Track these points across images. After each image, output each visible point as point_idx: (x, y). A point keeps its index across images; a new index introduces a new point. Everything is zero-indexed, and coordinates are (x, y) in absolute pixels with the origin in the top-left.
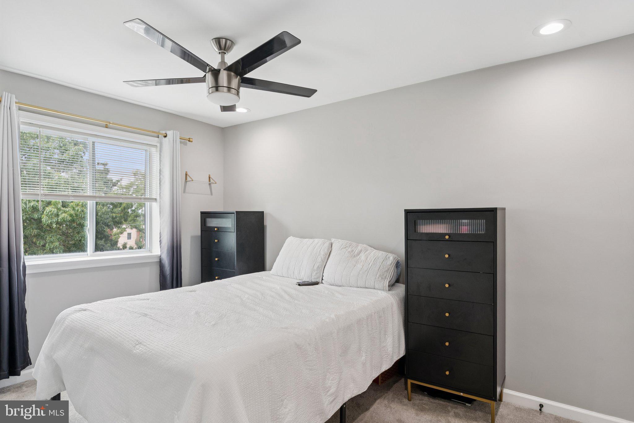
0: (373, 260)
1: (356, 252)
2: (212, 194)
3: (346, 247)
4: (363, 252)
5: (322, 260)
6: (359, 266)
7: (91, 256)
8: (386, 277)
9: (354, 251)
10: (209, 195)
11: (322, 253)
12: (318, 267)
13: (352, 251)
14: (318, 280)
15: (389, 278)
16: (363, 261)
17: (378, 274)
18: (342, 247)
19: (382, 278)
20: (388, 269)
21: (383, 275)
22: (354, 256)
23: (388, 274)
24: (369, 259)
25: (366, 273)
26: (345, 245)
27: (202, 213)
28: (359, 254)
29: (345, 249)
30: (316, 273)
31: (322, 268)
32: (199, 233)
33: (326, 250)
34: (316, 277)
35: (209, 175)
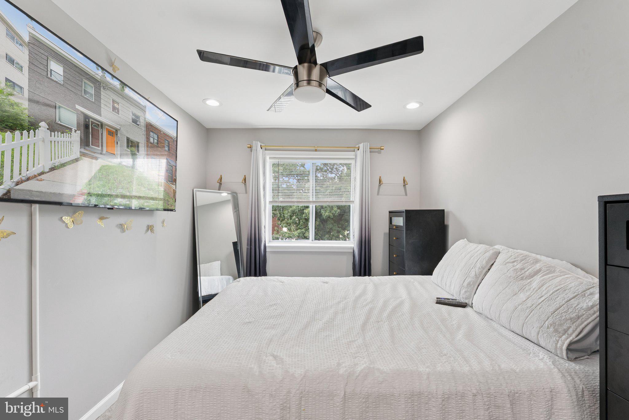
0: (551, 292)
1: (527, 273)
2: (406, 195)
3: (513, 262)
4: (542, 273)
5: (476, 274)
6: (522, 296)
7: (311, 243)
8: (565, 331)
9: (526, 270)
10: (403, 195)
11: (478, 265)
12: (469, 284)
13: (522, 269)
14: (467, 301)
15: (574, 335)
16: (532, 289)
17: (550, 321)
18: (508, 260)
19: (556, 331)
20: (579, 317)
21: (561, 325)
22: (522, 279)
23: (573, 327)
24: (544, 289)
25: (528, 311)
26: (515, 258)
27: (390, 212)
28: (532, 276)
29: (511, 265)
30: (465, 292)
31: (474, 287)
32: (387, 231)
33: (484, 262)
34: (464, 296)
35: (404, 177)
